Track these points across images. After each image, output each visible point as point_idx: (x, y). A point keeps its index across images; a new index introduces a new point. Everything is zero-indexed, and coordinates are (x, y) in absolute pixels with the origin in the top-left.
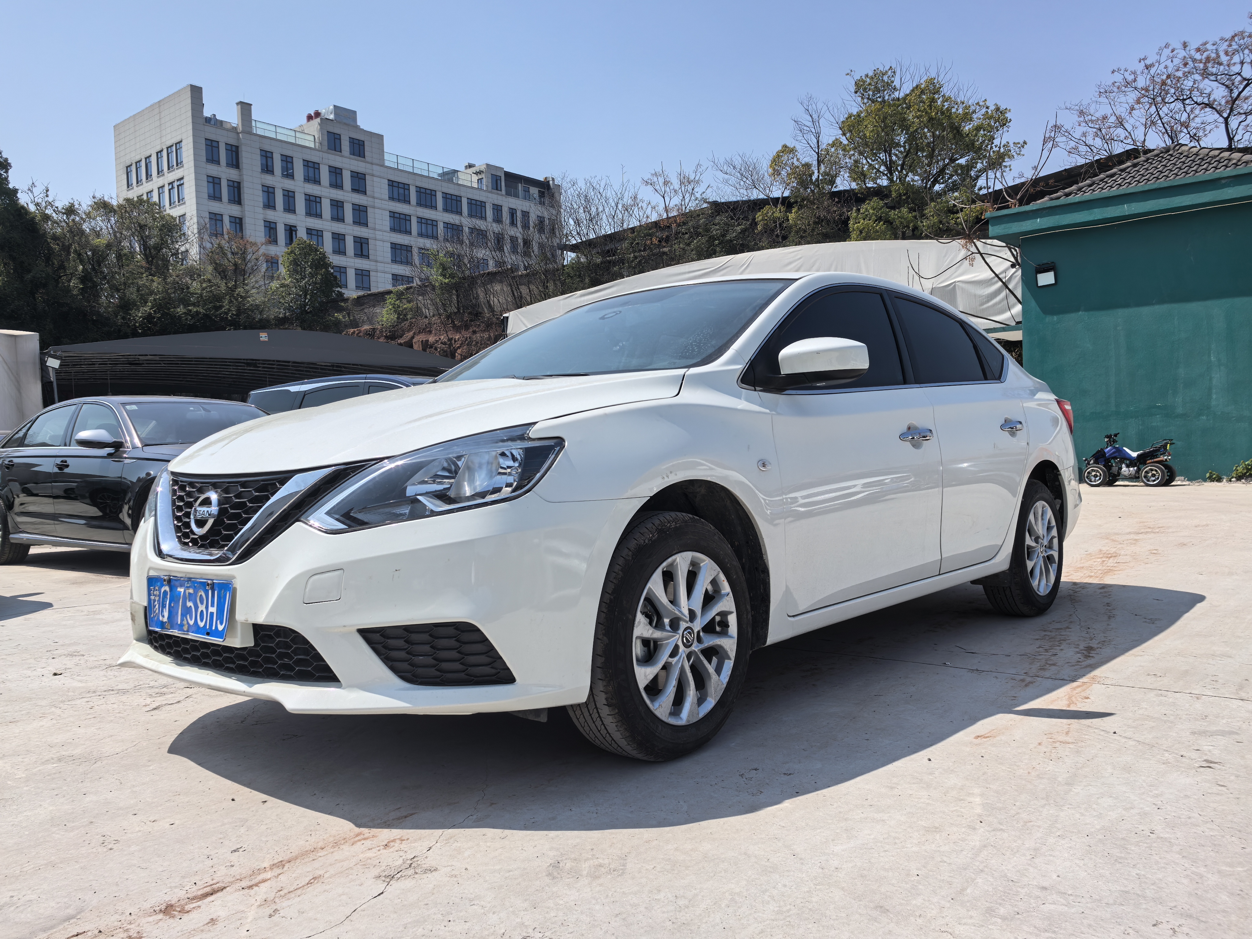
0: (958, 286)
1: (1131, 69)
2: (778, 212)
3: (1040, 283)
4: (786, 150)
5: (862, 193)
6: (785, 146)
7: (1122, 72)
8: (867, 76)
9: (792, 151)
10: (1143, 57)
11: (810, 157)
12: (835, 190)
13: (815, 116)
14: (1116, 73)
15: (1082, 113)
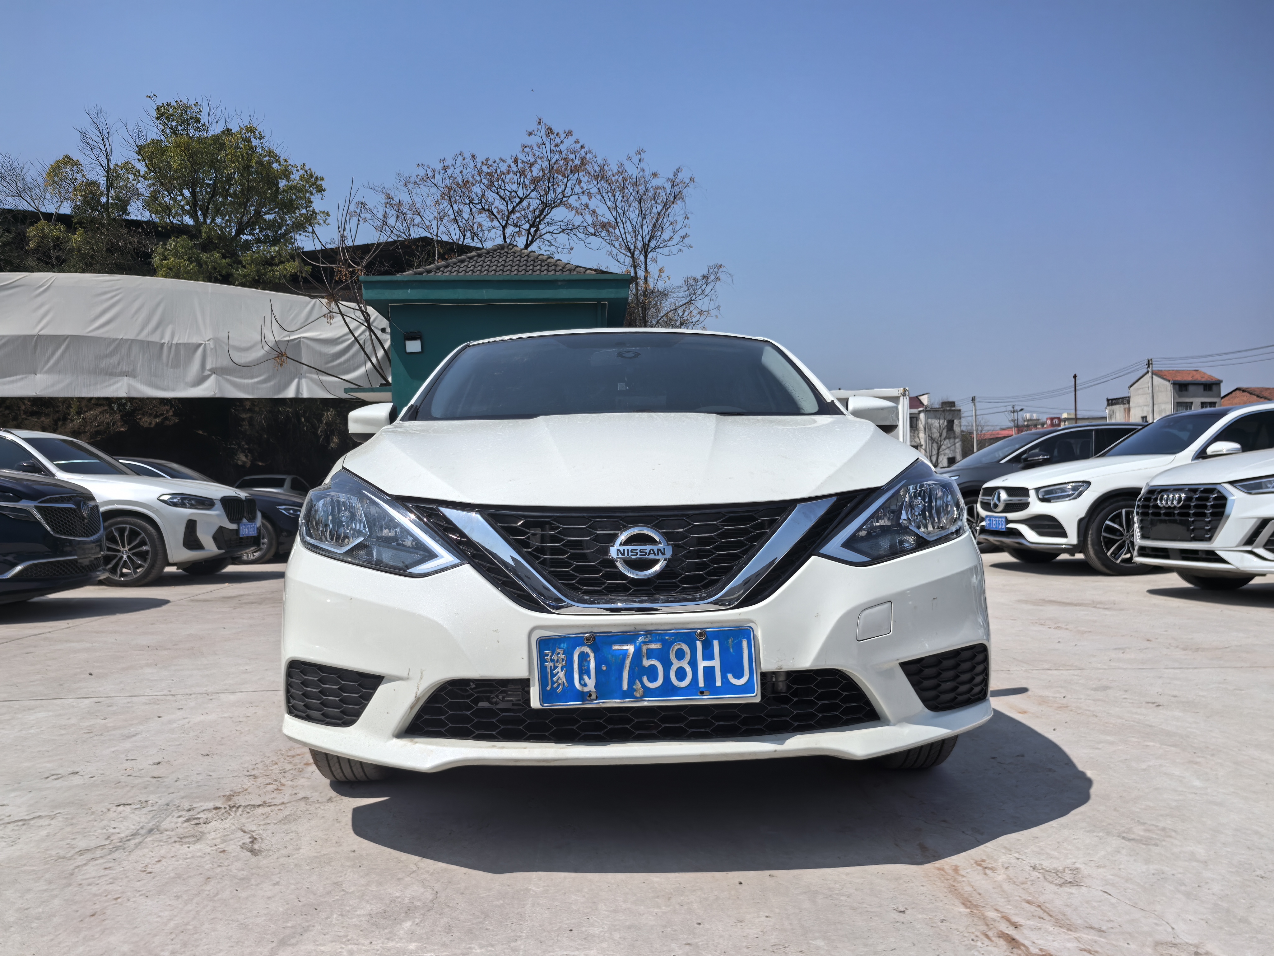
0: (303, 342)
1: (432, 166)
2: (58, 231)
3: (409, 350)
4: (68, 161)
5: (165, 228)
6: (69, 158)
7: (425, 167)
8: (169, 105)
9: (76, 163)
10: (442, 159)
11: (99, 176)
12: (129, 218)
13: (105, 133)
14: (420, 167)
15: (388, 196)
